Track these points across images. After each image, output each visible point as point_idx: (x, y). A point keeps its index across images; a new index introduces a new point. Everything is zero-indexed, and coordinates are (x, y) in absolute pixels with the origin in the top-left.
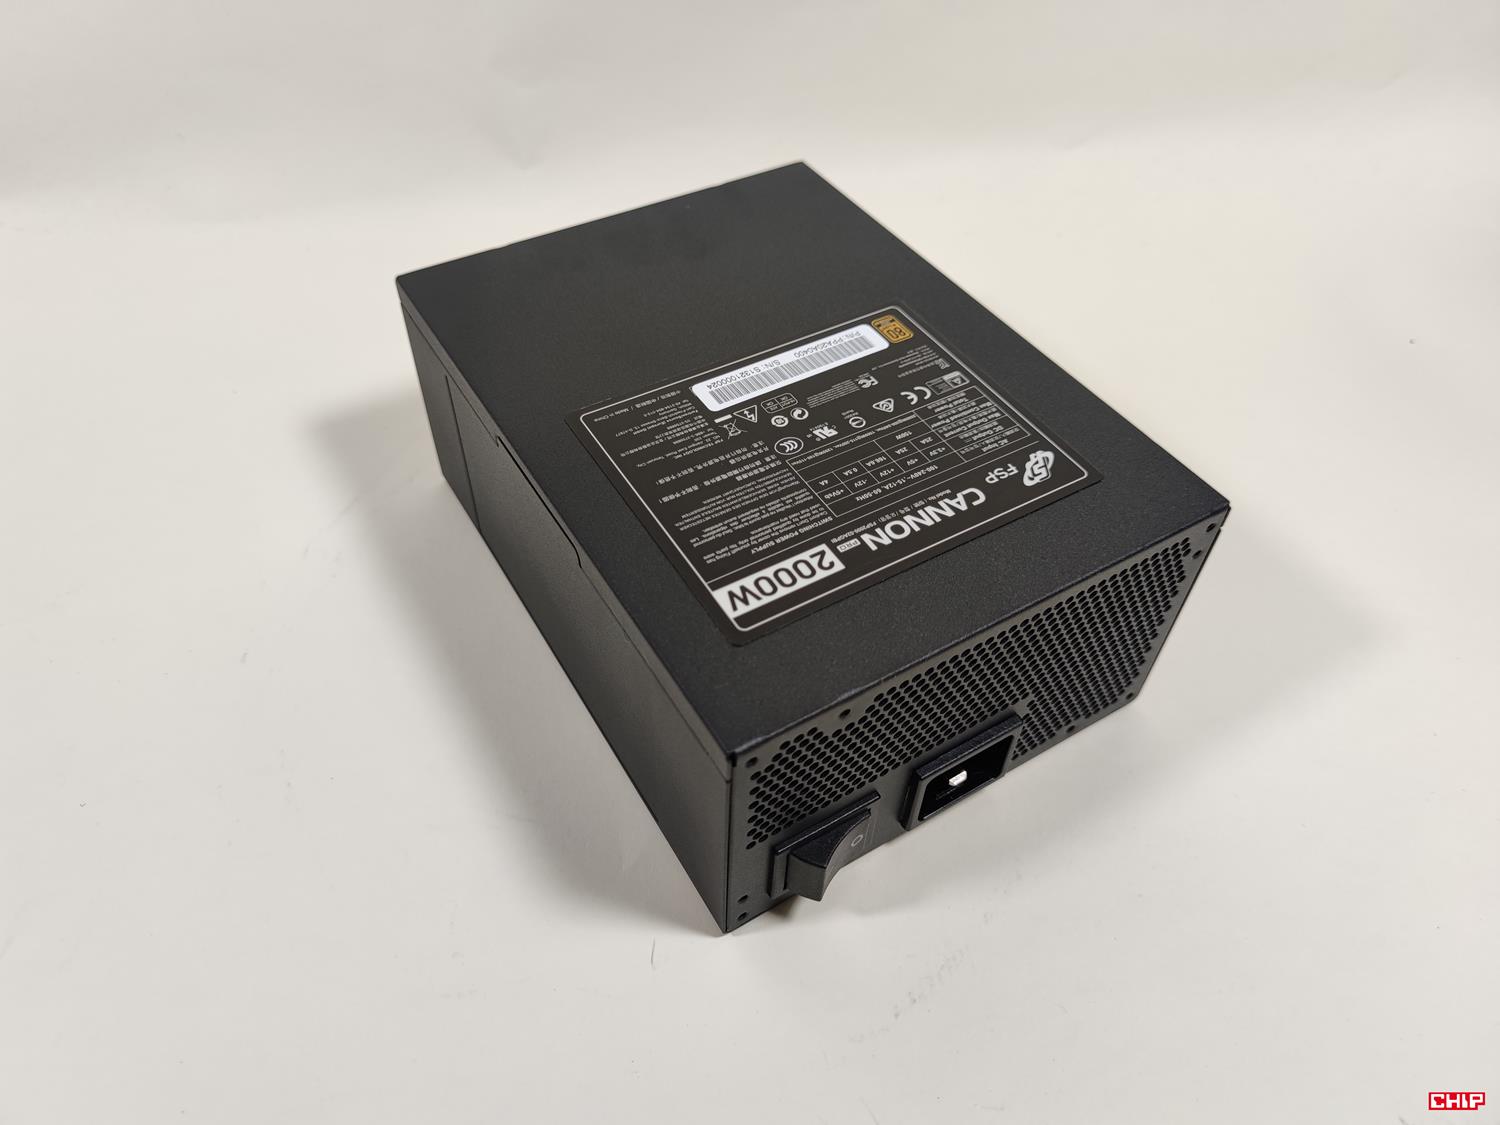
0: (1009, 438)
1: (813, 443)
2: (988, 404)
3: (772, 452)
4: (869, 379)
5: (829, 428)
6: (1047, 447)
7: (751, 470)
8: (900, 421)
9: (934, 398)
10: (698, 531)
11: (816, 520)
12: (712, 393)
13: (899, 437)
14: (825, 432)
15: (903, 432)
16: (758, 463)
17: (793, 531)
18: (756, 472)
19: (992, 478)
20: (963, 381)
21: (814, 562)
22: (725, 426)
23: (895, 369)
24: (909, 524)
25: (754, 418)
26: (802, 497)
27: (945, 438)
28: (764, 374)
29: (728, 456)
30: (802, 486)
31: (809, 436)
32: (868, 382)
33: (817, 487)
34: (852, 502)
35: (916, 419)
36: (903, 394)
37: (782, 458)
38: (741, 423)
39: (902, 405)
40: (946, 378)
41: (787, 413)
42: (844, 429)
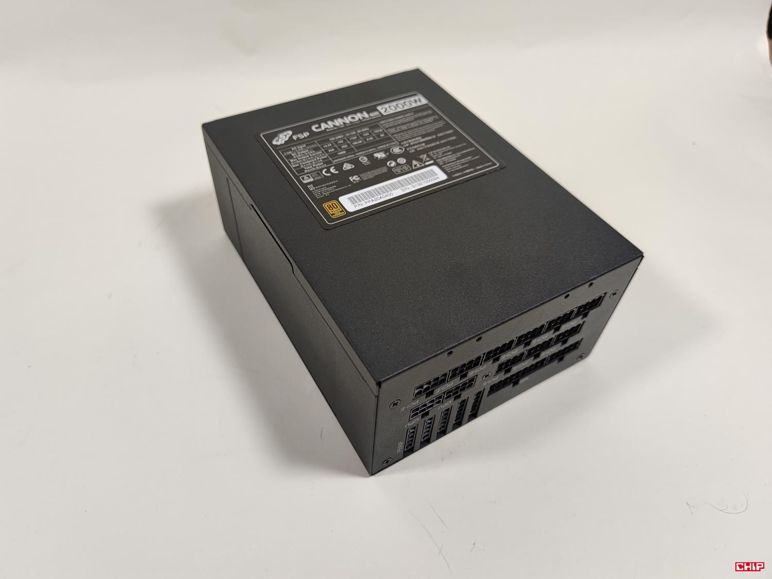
0: (291, 150)
1: (386, 151)
2: (294, 166)
3: (406, 148)
4: (354, 180)
5: (377, 157)
6: (275, 147)
7: (414, 141)
8: (342, 159)
9: (321, 170)
10: (435, 121)
11: (386, 123)
12: (436, 175)
13: (345, 152)
14: (380, 155)
15: (342, 155)
16: (412, 144)
17: (396, 120)
18: (412, 140)
19: (306, 134)
20: (303, 178)
21: (388, 109)
22: (428, 159)
23: (338, 185)
24: (348, 120)
25: (414, 162)
26: (393, 130)
27: (322, 151)
28: (410, 184)
29: (426, 147)
30: (392, 134)
31: (388, 154)
32: (355, 178)
33: (386, 134)
34: (370, 128)
35: (333, 160)
36: (337, 172)
37: (400, 145)
38: (421, 160)
39: (339, 167)
40: (312, 180)
41: (398, 165)
42: (370, 157)
